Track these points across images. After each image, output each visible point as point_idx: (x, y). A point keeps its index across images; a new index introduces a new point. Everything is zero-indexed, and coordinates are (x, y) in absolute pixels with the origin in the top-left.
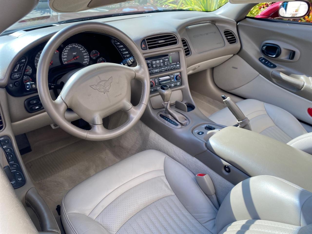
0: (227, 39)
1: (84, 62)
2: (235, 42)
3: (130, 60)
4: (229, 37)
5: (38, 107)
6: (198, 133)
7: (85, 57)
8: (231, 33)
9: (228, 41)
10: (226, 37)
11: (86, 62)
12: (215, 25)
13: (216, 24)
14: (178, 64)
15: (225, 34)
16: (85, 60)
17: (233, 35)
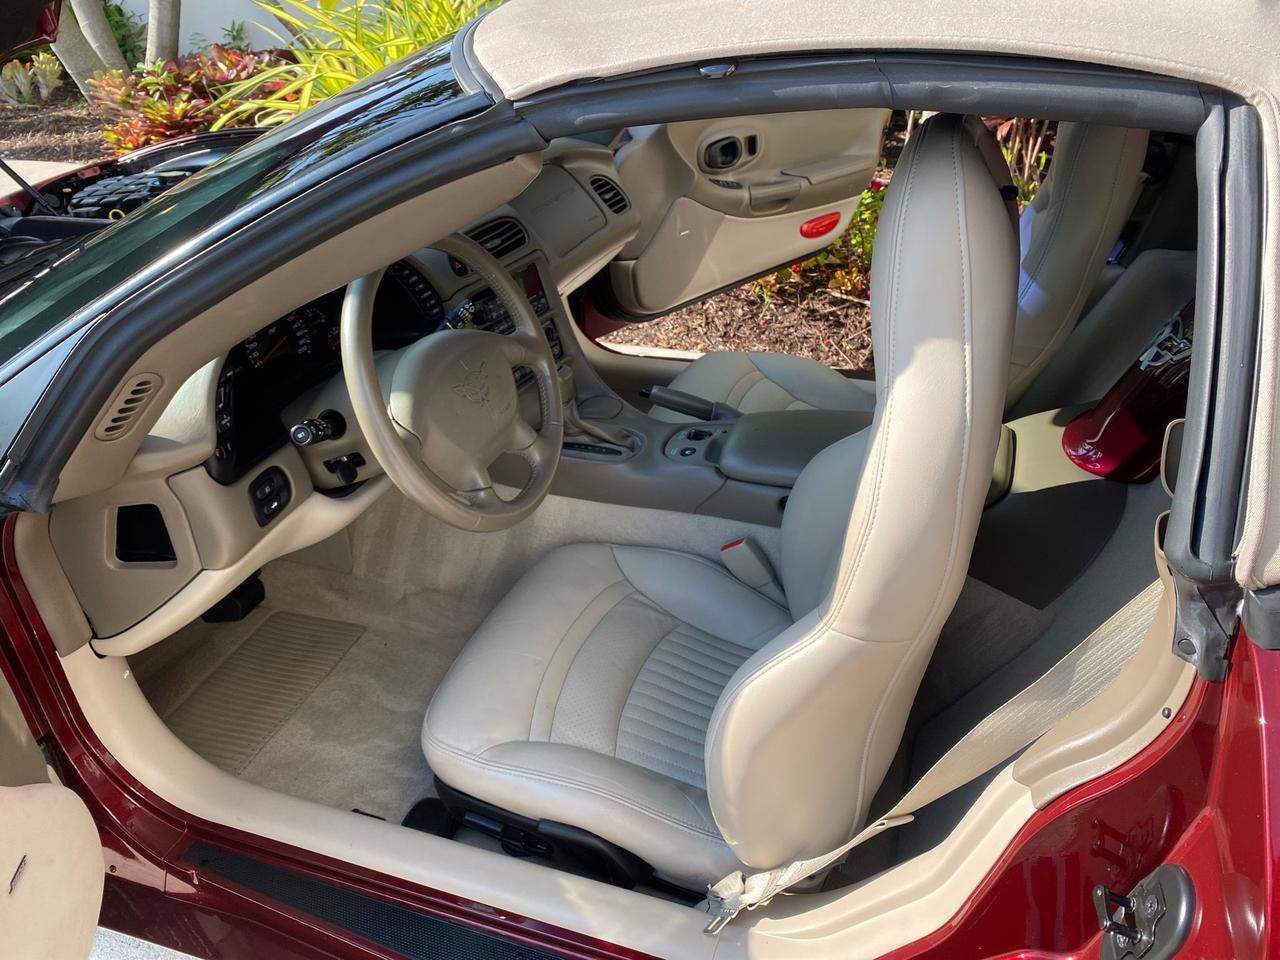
0: (606, 201)
1: (300, 351)
2: (624, 207)
3: (467, 310)
4: (607, 197)
5: (276, 504)
6: (683, 453)
7: (299, 334)
8: (607, 183)
9: (610, 206)
10: (600, 194)
11: (304, 349)
12: (563, 167)
13: (566, 166)
14: (542, 297)
15: (596, 189)
16: (301, 342)
17: (613, 189)
